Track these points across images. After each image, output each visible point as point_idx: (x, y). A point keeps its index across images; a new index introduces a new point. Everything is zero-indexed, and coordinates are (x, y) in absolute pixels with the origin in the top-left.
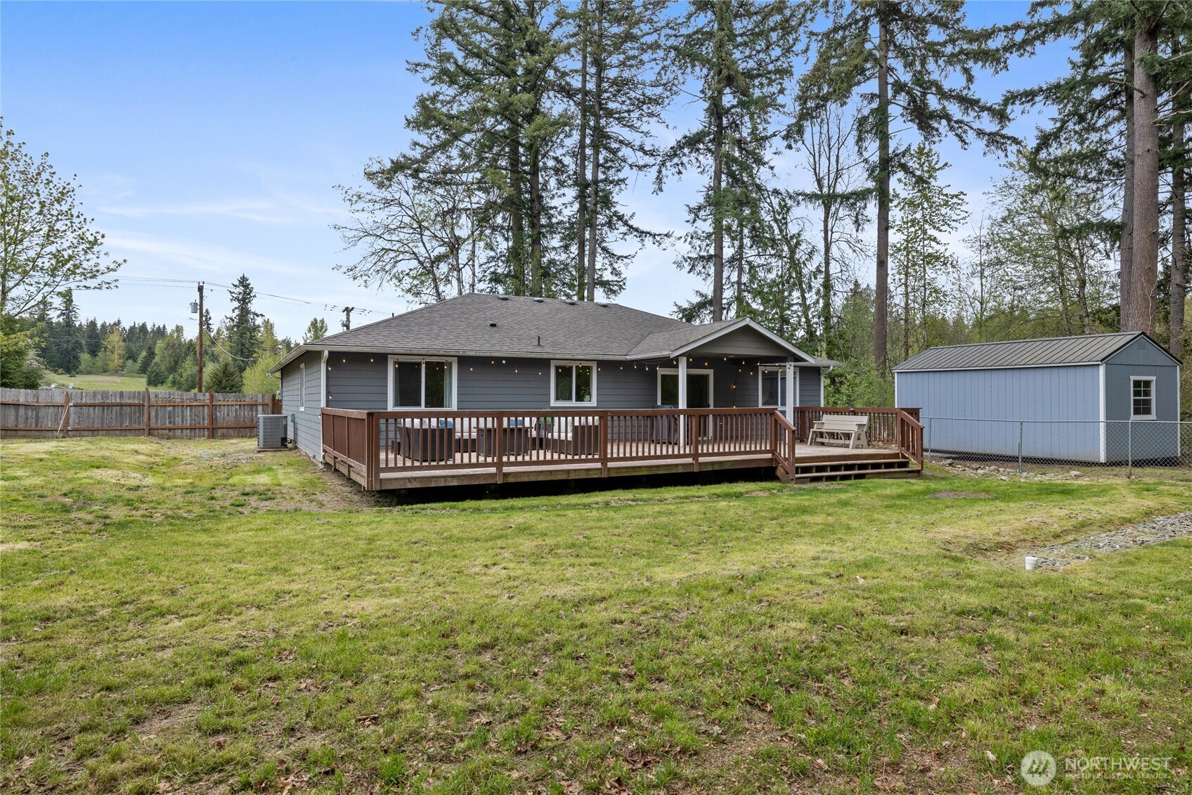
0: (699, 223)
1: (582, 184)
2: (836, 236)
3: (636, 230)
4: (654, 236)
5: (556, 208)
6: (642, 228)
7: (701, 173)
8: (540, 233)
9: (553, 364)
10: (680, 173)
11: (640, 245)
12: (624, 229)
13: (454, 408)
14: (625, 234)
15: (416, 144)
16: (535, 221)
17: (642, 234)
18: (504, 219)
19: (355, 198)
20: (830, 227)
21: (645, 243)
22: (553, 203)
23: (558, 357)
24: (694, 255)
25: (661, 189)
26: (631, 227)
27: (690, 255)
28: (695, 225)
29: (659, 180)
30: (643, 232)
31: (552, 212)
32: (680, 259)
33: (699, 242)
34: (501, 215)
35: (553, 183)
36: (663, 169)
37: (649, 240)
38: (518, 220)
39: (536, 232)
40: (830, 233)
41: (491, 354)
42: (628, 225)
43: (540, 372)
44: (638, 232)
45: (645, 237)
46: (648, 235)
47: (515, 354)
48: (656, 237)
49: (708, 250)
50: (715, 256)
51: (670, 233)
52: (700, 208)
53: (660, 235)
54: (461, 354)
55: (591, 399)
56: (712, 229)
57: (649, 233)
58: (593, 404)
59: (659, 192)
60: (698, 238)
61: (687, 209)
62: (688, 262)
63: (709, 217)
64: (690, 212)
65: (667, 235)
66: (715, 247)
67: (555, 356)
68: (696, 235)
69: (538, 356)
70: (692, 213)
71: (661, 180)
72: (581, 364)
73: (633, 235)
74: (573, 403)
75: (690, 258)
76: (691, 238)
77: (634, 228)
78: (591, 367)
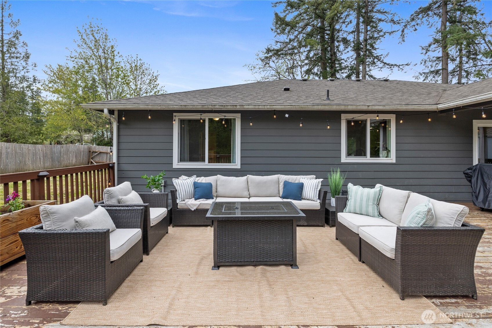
0: (430, 53)
1: (357, 48)
3: (388, 64)
4: (399, 66)
5: (344, 59)
6: (391, 63)
7: (430, 27)
8: (335, 70)
9: (344, 117)
10: (416, 30)
11: (390, 72)
12: (381, 65)
13: (237, 165)
14: (381, 68)
15: (277, 42)
16: (333, 65)
17: (391, 66)
18: (318, 70)
19: (253, 68)
21: (393, 71)
22: (343, 57)
23: (350, 108)
24: (427, 71)
25: (404, 41)
26: (385, 63)
27: (424, 71)
28: (427, 54)
29: (403, 35)
30: (392, 65)
31: (342, 61)
32: (417, 74)
34: (317, 68)
35: (342, 47)
36: (405, 30)
37: (396, 68)
38: (324, 68)
39: (333, 70)
41: (271, 106)
42: (383, 63)
43: (328, 126)
44: (389, 65)
45: (394, 67)
46: (395, 66)
47: (298, 107)
48: (400, 66)
49: (437, 67)
50: (443, 69)
51: (409, 63)
52: (430, 46)
53: (403, 65)
54: (238, 108)
55: (390, 154)
56: (440, 55)
57: (396, 65)
58: (392, 159)
59: (402, 42)
60: (429, 61)
61: (421, 47)
62: (423, 76)
63: (438, 48)
64: (423, 49)
65: (407, 65)
66: (442, 64)
67: (346, 107)
68: (428, 60)
69: (326, 107)
70: (424, 49)
71: (404, 35)
72: (378, 116)
73: (386, 67)
74: (368, 159)
75: (423, 73)
76: (425, 62)
77: (386, 64)
78: (390, 121)
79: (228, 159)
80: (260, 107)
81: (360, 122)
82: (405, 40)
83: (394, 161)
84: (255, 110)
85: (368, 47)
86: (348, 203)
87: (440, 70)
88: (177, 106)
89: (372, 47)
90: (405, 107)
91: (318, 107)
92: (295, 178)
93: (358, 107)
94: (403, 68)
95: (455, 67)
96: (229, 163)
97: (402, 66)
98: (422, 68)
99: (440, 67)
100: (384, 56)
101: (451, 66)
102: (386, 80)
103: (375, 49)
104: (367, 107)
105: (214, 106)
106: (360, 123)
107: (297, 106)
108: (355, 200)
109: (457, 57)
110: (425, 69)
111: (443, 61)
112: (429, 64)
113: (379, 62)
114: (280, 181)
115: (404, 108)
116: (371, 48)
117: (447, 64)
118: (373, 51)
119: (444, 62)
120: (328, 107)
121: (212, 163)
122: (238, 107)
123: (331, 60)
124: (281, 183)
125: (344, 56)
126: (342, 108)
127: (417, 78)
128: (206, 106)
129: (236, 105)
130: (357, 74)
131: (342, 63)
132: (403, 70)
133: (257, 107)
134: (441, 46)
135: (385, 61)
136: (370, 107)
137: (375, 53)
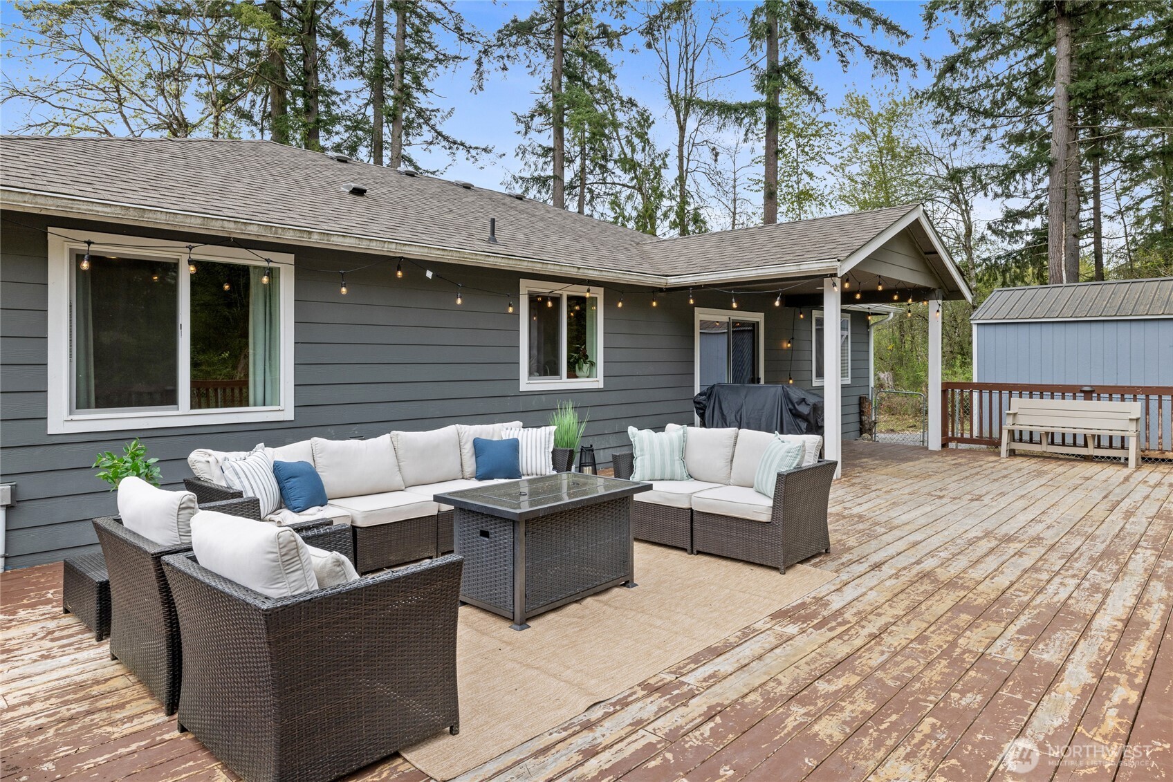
0: (532, 134)
2: (692, 165)
3: (446, 138)
4: (468, 149)
5: (337, 93)
6: (453, 136)
7: (532, 73)
9: (526, 286)
10: (505, 69)
11: (449, 160)
12: (430, 136)
13: (285, 409)
14: (431, 143)
17: (452, 144)
20: (686, 154)
21: (456, 157)
23: (550, 269)
24: (527, 175)
25: (481, 88)
26: (439, 134)
27: (522, 175)
28: (528, 136)
29: (479, 73)
30: (455, 143)
32: (509, 179)
33: (534, 158)
36: (485, 62)
37: (461, 153)
40: (685, 161)
41: (399, 247)
42: (436, 131)
43: (510, 305)
44: (448, 141)
45: (457, 148)
46: (461, 147)
47: (458, 255)
48: (471, 150)
49: (545, 170)
50: (554, 177)
51: (490, 147)
52: (532, 117)
53: (476, 148)
54: (290, 237)
55: (594, 370)
56: (551, 144)
57: (462, 144)
58: (597, 382)
59: (478, 90)
60: (533, 153)
61: (515, 117)
62: (519, 184)
63: (547, 127)
64: (519, 120)
65: (485, 150)
66: (554, 165)
67: (545, 266)
68: (529, 149)
69: (510, 262)
70: (522, 122)
71: (481, 74)
72: (588, 291)
73: (441, 145)
74: (562, 383)
75: (521, 178)
76: (523, 153)
77: (443, 136)
78: (594, 300)
79: (237, 394)
80: (373, 245)
81: (540, 299)
82: (483, 87)
83: (601, 385)
84: (357, 250)
85: (408, 79)
86: (637, 463)
87: (550, 177)
88: (108, 209)
89: (417, 80)
90: (628, 277)
91: (496, 260)
92: (492, 430)
93: (564, 268)
94: (477, 157)
95: (573, 176)
96: (241, 405)
97: (476, 151)
98: (518, 167)
99: (550, 172)
100: (444, 114)
101: (568, 175)
102: (467, 187)
103: (425, 91)
104: (576, 270)
105: (243, 227)
106: (540, 302)
107: (455, 254)
108: (652, 455)
109: (576, 157)
110: (524, 170)
111: (557, 159)
112: (532, 159)
113: (425, 128)
114: (463, 441)
115: (624, 278)
116: (414, 86)
117: (563, 168)
118: (415, 94)
119: (557, 162)
120: (514, 262)
121: (200, 407)
122: (315, 237)
123: (304, 88)
124: (465, 443)
125: (339, 85)
126: (525, 266)
127: (508, 186)
128: (219, 224)
129: (310, 233)
130: (378, 148)
131: (334, 103)
132: (476, 160)
133: (364, 244)
134: (552, 124)
135: (439, 128)
136: (581, 271)
137: (422, 100)
